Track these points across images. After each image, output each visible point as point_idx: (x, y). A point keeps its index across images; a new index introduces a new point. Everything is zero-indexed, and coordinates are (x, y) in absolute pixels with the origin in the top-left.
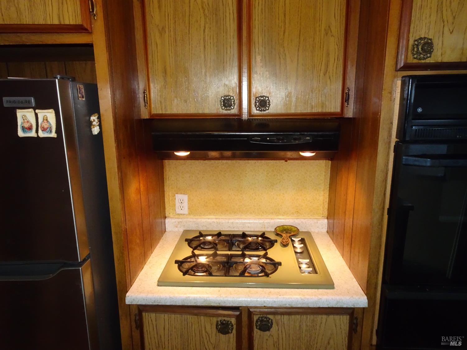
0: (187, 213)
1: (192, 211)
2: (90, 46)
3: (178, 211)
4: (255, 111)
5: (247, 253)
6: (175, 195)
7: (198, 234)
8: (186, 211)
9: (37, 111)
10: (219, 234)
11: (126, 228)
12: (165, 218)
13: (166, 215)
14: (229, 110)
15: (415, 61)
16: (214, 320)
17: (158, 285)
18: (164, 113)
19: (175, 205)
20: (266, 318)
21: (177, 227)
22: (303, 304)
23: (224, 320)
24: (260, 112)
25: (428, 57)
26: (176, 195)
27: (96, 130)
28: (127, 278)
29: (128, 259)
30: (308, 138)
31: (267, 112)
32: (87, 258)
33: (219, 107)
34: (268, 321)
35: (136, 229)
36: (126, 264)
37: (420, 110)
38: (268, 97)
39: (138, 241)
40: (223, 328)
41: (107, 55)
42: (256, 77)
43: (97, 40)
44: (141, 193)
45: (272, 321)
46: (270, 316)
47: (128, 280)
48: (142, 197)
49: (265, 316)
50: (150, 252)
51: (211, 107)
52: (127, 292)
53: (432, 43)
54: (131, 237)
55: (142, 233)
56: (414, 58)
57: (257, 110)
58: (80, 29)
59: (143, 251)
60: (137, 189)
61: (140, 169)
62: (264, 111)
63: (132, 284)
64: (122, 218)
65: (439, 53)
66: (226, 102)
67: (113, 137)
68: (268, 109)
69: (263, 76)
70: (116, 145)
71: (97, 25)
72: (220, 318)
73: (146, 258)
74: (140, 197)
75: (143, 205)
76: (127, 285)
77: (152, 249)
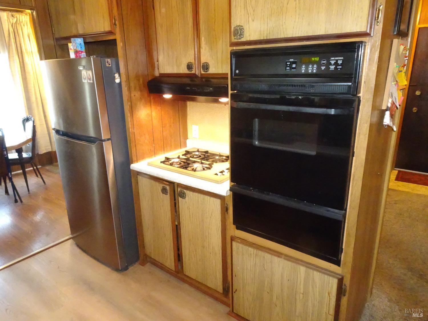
2: (115, 40)
3: (194, 136)
4: (203, 72)
6: (192, 126)
8: (197, 136)
9: (87, 71)
11: (134, 132)
12: (188, 139)
14: (191, 71)
15: (236, 40)
17: (148, 165)
19: (192, 132)
20: (183, 191)
23: (165, 187)
24: (205, 73)
25: (242, 38)
27: (117, 81)
28: (133, 157)
29: (135, 148)
30: (211, 89)
31: (208, 72)
32: (108, 140)
33: (187, 69)
34: (184, 193)
35: (145, 135)
36: (132, 149)
37: (237, 72)
38: (208, 63)
39: (147, 142)
40: (164, 191)
41: (121, 44)
42: (202, 51)
43: (118, 37)
44: (153, 117)
45: (185, 194)
46: (185, 191)
47: (134, 158)
48: (153, 119)
49: (183, 190)
50: (162, 152)
51: (183, 70)
52: (133, 163)
53: (243, 29)
54: (139, 138)
55: (152, 139)
56: (235, 39)
57: (203, 71)
58: (110, 33)
59: (153, 149)
60: (148, 114)
61: (152, 103)
62: (207, 72)
63: (138, 162)
64: (130, 126)
65: (248, 35)
66: (189, 67)
67: (124, 85)
68: (209, 71)
69: (205, 50)
70: (126, 88)
71: (118, 30)
72: (164, 185)
73: (156, 154)
74: (151, 119)
75: (154, 124)
76: (133, 160)
77: (165, 151)
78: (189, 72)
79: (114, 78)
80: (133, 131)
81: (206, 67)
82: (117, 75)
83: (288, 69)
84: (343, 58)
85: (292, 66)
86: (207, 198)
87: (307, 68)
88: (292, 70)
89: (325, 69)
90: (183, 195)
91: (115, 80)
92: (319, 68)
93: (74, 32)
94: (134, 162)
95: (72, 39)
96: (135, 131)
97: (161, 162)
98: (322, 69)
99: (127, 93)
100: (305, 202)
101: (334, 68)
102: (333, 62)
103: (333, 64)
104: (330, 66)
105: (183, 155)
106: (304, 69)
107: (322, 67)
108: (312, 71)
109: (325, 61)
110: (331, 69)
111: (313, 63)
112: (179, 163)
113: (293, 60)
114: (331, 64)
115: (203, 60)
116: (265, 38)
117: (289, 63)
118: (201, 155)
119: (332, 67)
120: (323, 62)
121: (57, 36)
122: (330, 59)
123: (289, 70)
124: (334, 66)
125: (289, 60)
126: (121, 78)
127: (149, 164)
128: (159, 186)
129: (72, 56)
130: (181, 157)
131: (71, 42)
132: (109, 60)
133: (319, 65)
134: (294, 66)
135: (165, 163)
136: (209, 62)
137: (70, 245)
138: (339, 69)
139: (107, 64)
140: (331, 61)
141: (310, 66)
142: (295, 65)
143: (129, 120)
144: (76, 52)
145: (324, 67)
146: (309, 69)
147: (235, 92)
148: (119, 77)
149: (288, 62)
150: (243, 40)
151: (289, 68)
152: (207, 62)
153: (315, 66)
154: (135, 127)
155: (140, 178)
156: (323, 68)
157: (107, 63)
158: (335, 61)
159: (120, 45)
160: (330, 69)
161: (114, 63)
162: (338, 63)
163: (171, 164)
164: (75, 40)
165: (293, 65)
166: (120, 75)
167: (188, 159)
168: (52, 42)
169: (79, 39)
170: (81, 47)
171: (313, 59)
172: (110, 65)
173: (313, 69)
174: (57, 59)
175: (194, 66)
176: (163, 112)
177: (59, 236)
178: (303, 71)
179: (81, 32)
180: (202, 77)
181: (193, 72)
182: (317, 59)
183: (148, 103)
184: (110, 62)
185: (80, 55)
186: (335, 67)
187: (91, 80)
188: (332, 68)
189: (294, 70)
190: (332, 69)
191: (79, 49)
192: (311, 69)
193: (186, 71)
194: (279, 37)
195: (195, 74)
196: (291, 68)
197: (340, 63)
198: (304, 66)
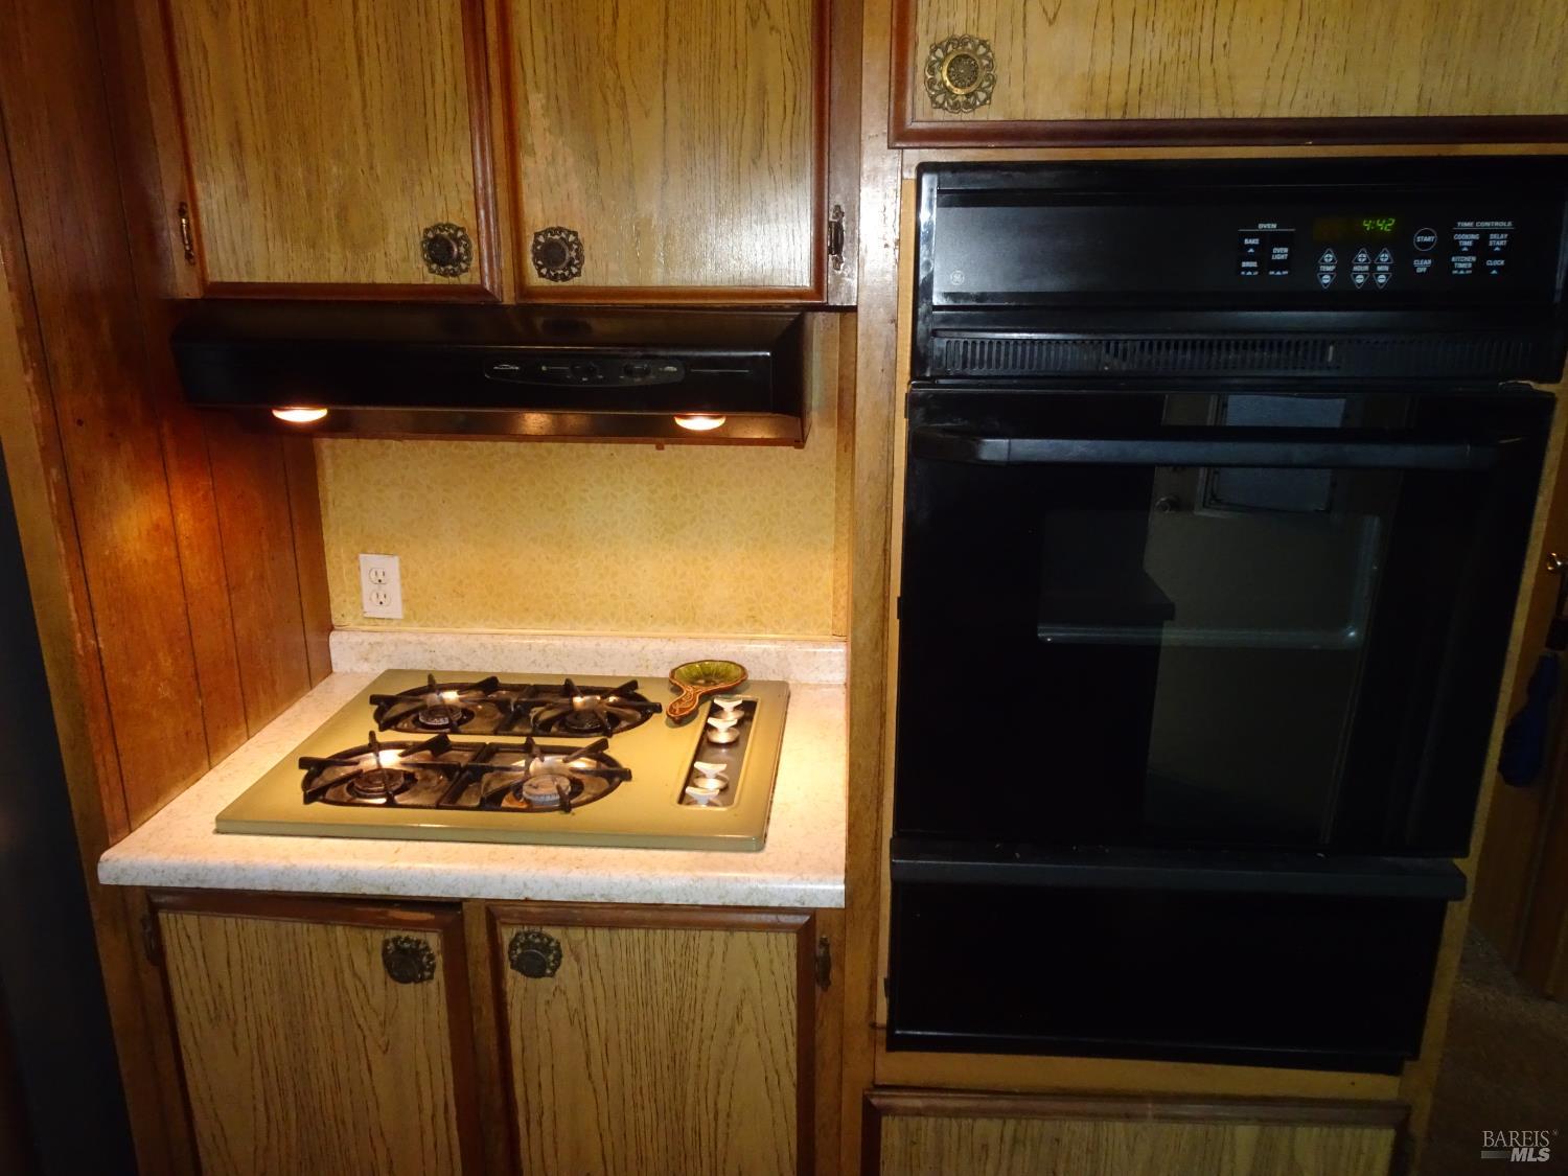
0: (400, 616)
1: (416, 607)
4: (535, 279)
5: (539, 741)
6: (357, 558)
7: (424, 683)
8: (395, 609)
10: (490, 684)
11: (99, 649)
12: (332, 628)
13: (334, 622)
14: (453, 274)
16: (377, 938)
17: (217, 832)
18: (245, 280)
19: (359, 589)
20: (540, 935)
21: (366, 660)
22: (645, 893)
23: (407, 939)
24: (553, 283)
25: (981, 103)
26: (362, 556)
28: (106, 804)
30: (673, 368)
31: (575, 281)
33: (422, 264)
34: (547, 946)
35: (152, 652)
36: (99, 760)
38: (575, 234)
39: (167, 694)
40: (404, 964)
44: (184, 543)
45: (558, 947)
46: (551, 933)
47: (113, 810)
48: (186, 553)
49: (536, 930)
50: (238, 732)
52: (108, 847)
53: (990, 58)
54: (125, 681)
55: (191, 671)
56: (936, 107)
57: (541, 275)
59: (196, 726)
60: (157, 527)
61: (172, 462)
62: (565, 278)
63: (133, 825)
64: (73, 617)
66: (441, 247)
68: (578, 274)
69: (553, 161)
70: (28, 377)
72: (393, 934)
73: (217, 750)
74: (173, 553)
75: (193, 581)
76: (109, 827)
77: (250, 722)
78: (434, 279)
80: (93, 643)
81: (558, 251)
83: (1252, 269)
84: (1511, 224)
85: (1271, 253)
87: (1344, 268)
88: (1272, 273)
89: (1428, 269)
90: (538, 961)
92: (1401, 266)
94: (115, 832)
96: (102, 646)
97: (302, 796)
98: (1419, 270)
101: (1470, 265)
102: (1466, 241)
103: (1465, 249)
104: (1453, 259)
105: (384, 726)
106: (1329, 268)
107: (1416, 263)
108: (1371, 280)
109: (1430, 234)
110: (1459, 269)
111: (1374, 244)
113: (1274, 226)
114: (1458, 251)
115: (538, 214)
116: (1115, 114)
117: (1255, 241)
119: (1463, 264)
120: (1419, 239)
122: (1456, 225)
123: (1256, 273)
124: (1473, 259)
125: (1254, 227)
127: (228, 823)
128: (363, 951)
133: (1403, 253)
134: (1280, 253)
136: (577, 228)
138: (1494, 272)
140: (1457, 237)
141: (1362, 257)
142: (1286, 250)
145: (1428, 262)
146: (1355, 268)
149: (1252, 236)
150: (983, 114)
151: (1254, 264)
152: (566, 226)
153: (1384, 257)
154: (99, 616)
156: (1422, 266)
158: (1476, 237)
160: (1455, 272)
162: (1491, 244)
165: (1275, 250)
167: (439, 746)
171: (1367, 225)
173: (1373, 268)
175: (476, 246)
176: (223, 507)
178: (1326, 279)
180: (529, 303)
181: (467, 279)
182: (1385, 226)
186: (1475, 264)
188: (1461, 266)
189: (1278, 273)
190: (1462, 272)
192: (1366, 268)
193: (418, 272)
194: (1193, 113)
195: (478, 291)
196: (1267, 263)
197: (1466, 243)
198: (1328, 257)
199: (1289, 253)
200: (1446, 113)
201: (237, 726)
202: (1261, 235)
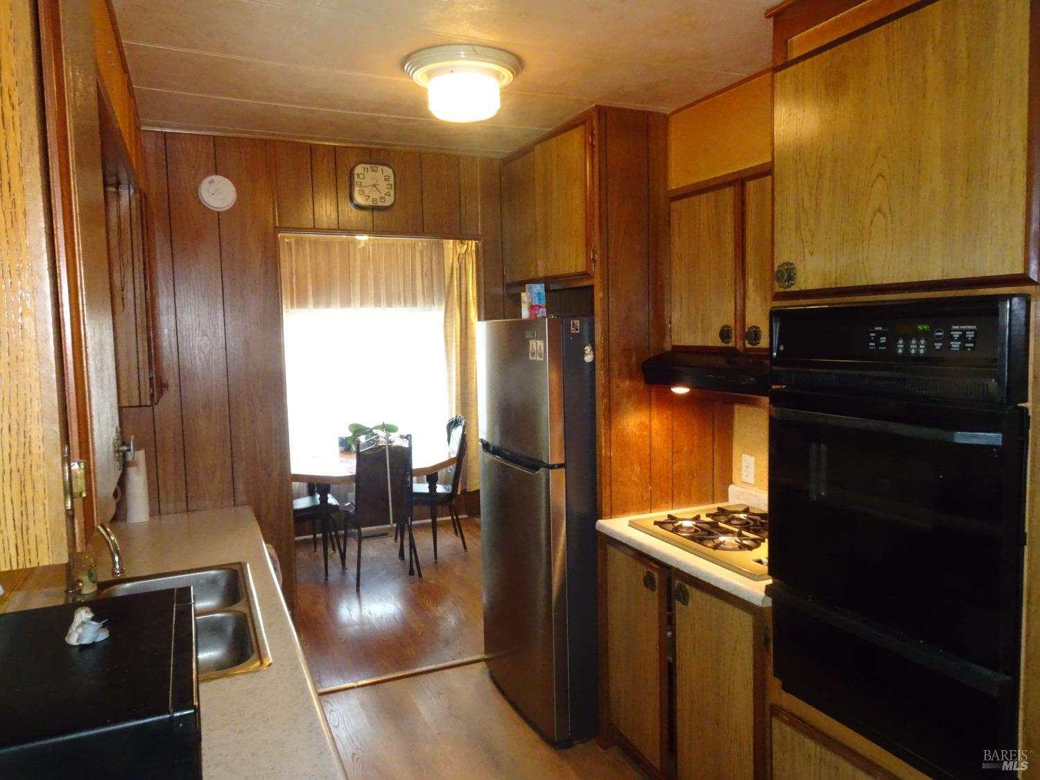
0: (753, 483)
1: (758, 480)
2: (591, 287)
3: (744, 479)
4: (748, 346)
5: (744, 533)
8: (751, 480)
9: (538, 342)
11: (611, 457)
12: (732, 483)
13: (732, 480)
14: (728, 343)
15: (781, 290)
16: (646, 570)
17: (629, 525)
19: (741, 469)
20: (684, 587)
21: (739, 499)
23: (652, 573)
24: (752, 346)
25: (792, 285)
26: (743, 454)
27: (588, 358)
28: (603, 505)
29: (608, 488)
30: (752, 379)
31: (759, 346)
32: (560, 466)
33: (720, 339)
34: (686, 592)
35: (632, 464)
36: (604, 491)
37: (782, 348)
39: (636, 480)
40: (649, 582)
41: (601, 294)
42: (749, 304)
43: (597, 282)
44: (653, 431)
45: (689, 594)
46: (687, 586)
47: (606, 509)
48: (654, 435)
49: (684, 584)
50: (667, 505)
51: (713, 340)
52: (601, 518)
53: (794, 269)
54: (619, 469)
55: (648, 475)
56: (780, 287)
57: (749, 344)
58: (586, 275)
59: (647, 495)
60: (642, 424)
61: (654, 403)
62: (755, 344)
63: (613, 517)
64: (603, 444)
65: (803, 280)
66: (725, 334)
67: (598, 365)
68: (759, 343)
69: (754, 302)
70: (602, 373)
71: (596, 270)
72: (649, 570)
73: (655, 507)
74: (648, 434)
75: (655, 445)
76: (603, 513)
77: (674, 504)
78: (723, 345)
79: (583, 354)
80: (609, 454)
81: (754, 335)
82: (588, 349)
83: (873, 346)
84: (975, 327)
85: (880, 340)
86: (728, 608)
87: (907, 348)
89: (941, 347)
90: (683, 597)
91: (584, 357)
92: (929, 347)
93: (532, 275)
94: (605, 516)
95: (527, 286)
96: (612, 455)
97: (656, 523)
98: (937, 348)
99: (603, 382)
100: (922, 642)
101: (958, 346)
102: (956, 335)
103: (956, 339)
104: (951, 343)
105: (708, 515)
106: (902, 346)
107: (936, 344)
108: (917, 352)
109: (941, 332)
111: (919, 335)
112: (692, 531)
113: (881, 328)
114: (952, 338)
115: (750, 321)
116: (833, 286)
117: (873, 335)
118: (749, 521)
119: (956, 345)
120: (936, 334)
121: (509, 280)
122: (952, 328)
123: (874, 348)
124: (960, 343)
125: (874, 329)
126: (596, 352)
127: (632, 524)
128: (642, 571)
129: (525, 314)
130: (704, 518)
131: (525, 291)
132: (577, 322)
133: (931, 340)
134: (883, 340)
135: (666, 526)
136: (759, 326)
137: (479, 673)
138: (969, 349)
139: (572, 329)
140: (952, 333)
141: (914, 342)
142: (885, 338)
143: (603, 431)
144: (532, 308)
145: (940, 344)
146: (911, 346)
147: (784, 387)
148: (592, 352)
149: (873, 332)
150: (793, 289)
151: (873, 344)
152: (757, 325)
153: (922, 342)
154: (613, 446)
155: (611, 549)
156: (938, 345)
157: (573, 327)
158: (960, 333)
159: (599, 295)
160: (952, 349)
161: (586, 327)
162: (967, 336)
163: (676, 530)
164: (530, 288)
165: (882, 338)
166: (593, 349)
167: (714, 525)
168: (499, 290)
169: (538, 285)
170: (540, 299)
171: (920, 327)
172: (577, 330)
173: (918, 347)
174: (504, 319)
175: (734, 333)
176: (675, 423)
177: (464, 651)
178: (900, 351)
179: (541, 274)
180: (748, 354)
181: (731, 344)
182: (927, 327)
183: (645, 401)
184: (578, 325)
185: (536, 312)
186: (960, 346)
187: (541, 357)
188: (954, 346)
189: (882, 348)
190: (955, 349)
191: (536, 302)
192: (915, 346)
193: (718, 343)
194: (858, 284)
195: (734, 349)
196: (878, 344)
197: (970, 336)
198: (901, 341)
199: (887, 339)
200: (955, 277)
201: (667, 502)
202: (876, 332)
